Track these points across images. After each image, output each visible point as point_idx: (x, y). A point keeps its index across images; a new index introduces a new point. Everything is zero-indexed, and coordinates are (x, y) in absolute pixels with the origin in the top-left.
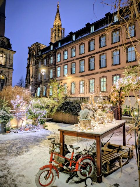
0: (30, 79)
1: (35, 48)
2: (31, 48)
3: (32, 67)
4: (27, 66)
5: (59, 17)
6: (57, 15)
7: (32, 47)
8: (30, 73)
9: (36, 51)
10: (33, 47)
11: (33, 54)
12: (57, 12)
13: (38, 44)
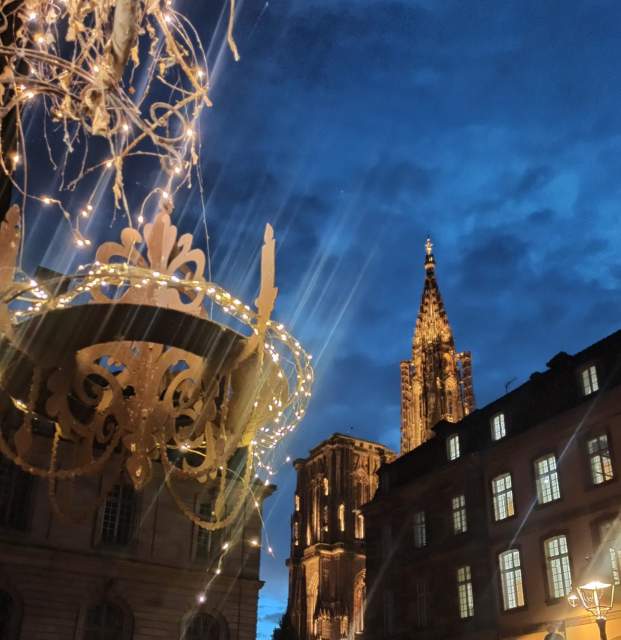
0: (311, 620)
1: (329, 464)
2: (311, 462)
3: (315, 560)
4: (288, 556)
5: (436, 307)
6: (427, 300)
7: (316, 460)
8: (309, 588)
9: (334, 473)
10: (321, 456)
11: (322, 489)
12: (427, 288)
13: (342, 441)
